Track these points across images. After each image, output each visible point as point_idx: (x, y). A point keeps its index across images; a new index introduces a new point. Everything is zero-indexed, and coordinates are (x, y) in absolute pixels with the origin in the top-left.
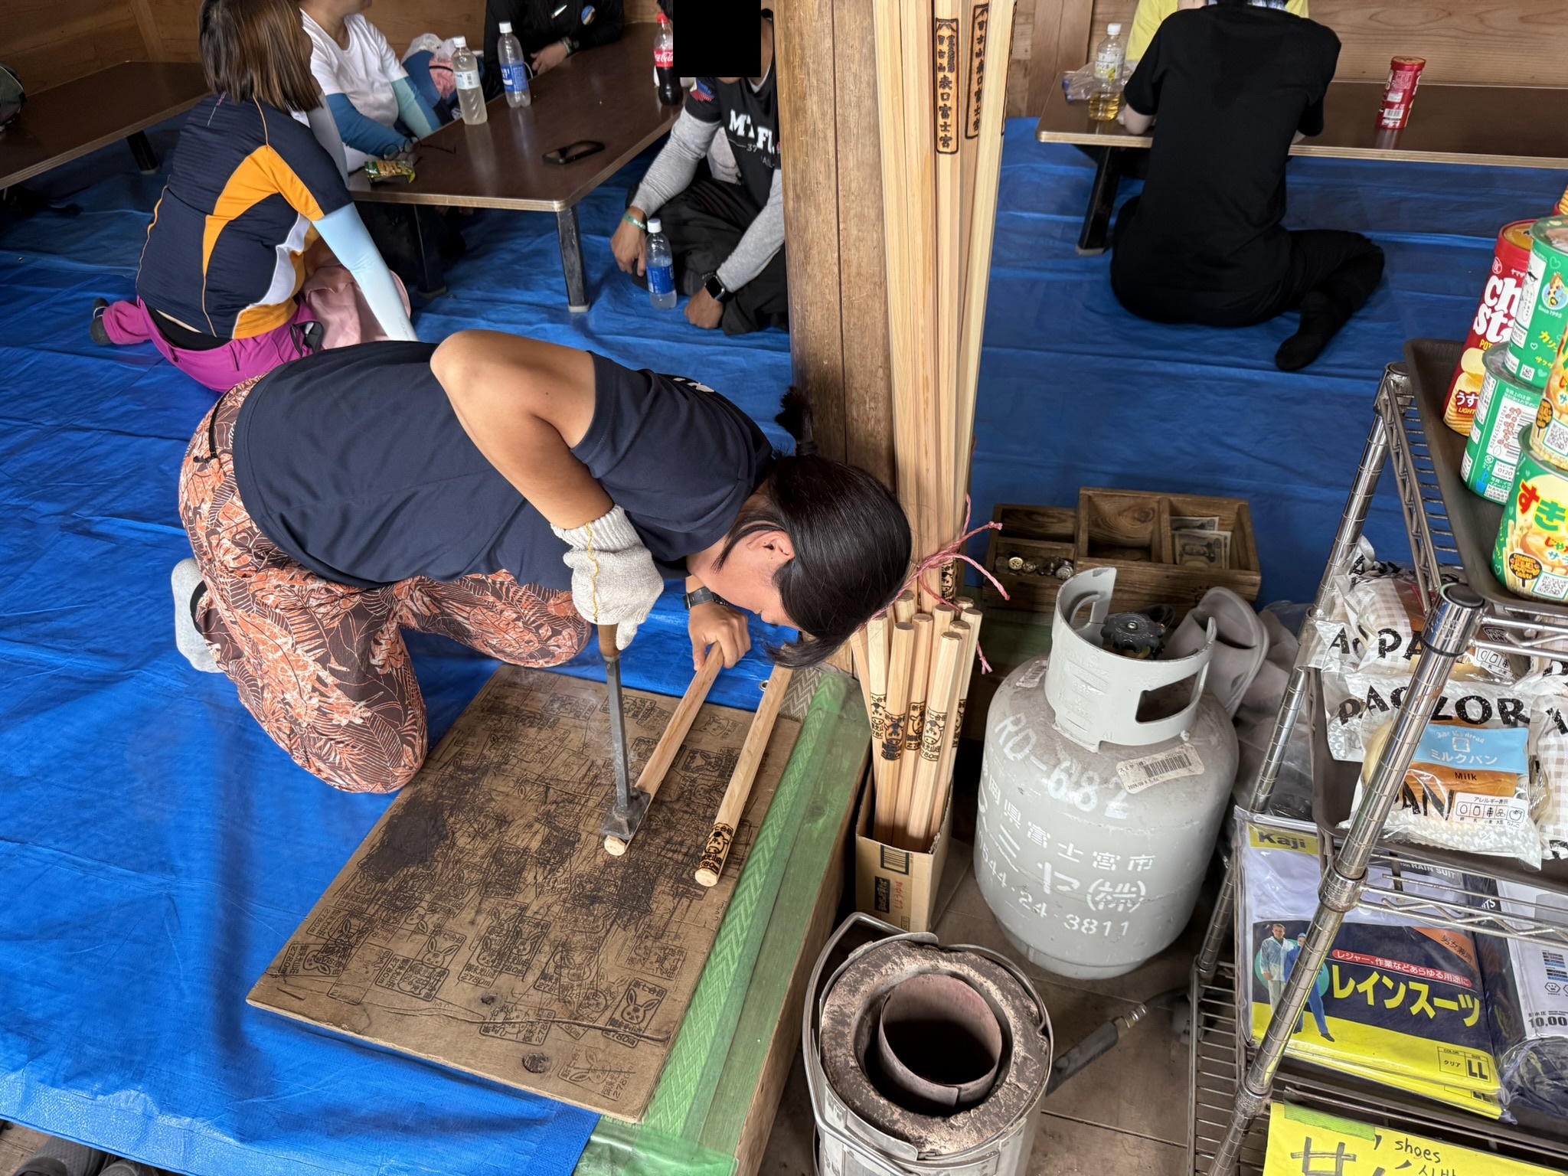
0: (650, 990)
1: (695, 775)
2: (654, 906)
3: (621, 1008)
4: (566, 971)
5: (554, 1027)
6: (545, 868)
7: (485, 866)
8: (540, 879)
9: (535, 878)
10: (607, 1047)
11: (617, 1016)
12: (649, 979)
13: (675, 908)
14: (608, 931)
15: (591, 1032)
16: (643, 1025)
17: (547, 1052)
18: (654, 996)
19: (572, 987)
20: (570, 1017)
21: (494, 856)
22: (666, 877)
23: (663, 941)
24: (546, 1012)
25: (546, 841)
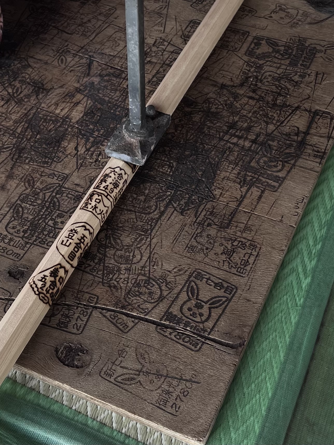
0: (216, 285)
1: (261, 62)
2: (217, 192)
3: (180, 302)
4: (112, 252)
5: (96, 314)
6: (87, 140)
7: (19, 130)
8: (82, 150)
9: (76, 148)
10: (163, 345)
11: (175, 310)
12: (215, 272)
13: (243, 197)
14: (162, 213)
15: (142, 326)
16: (210, 324)
17: (87, 343)
18: (221, 293)
19: (119, 270)
20: (116, 305)
21: (29, 122)
22: (230, 163)
23: (230, 231)
24: (87, 296)
25: (89, 113)
